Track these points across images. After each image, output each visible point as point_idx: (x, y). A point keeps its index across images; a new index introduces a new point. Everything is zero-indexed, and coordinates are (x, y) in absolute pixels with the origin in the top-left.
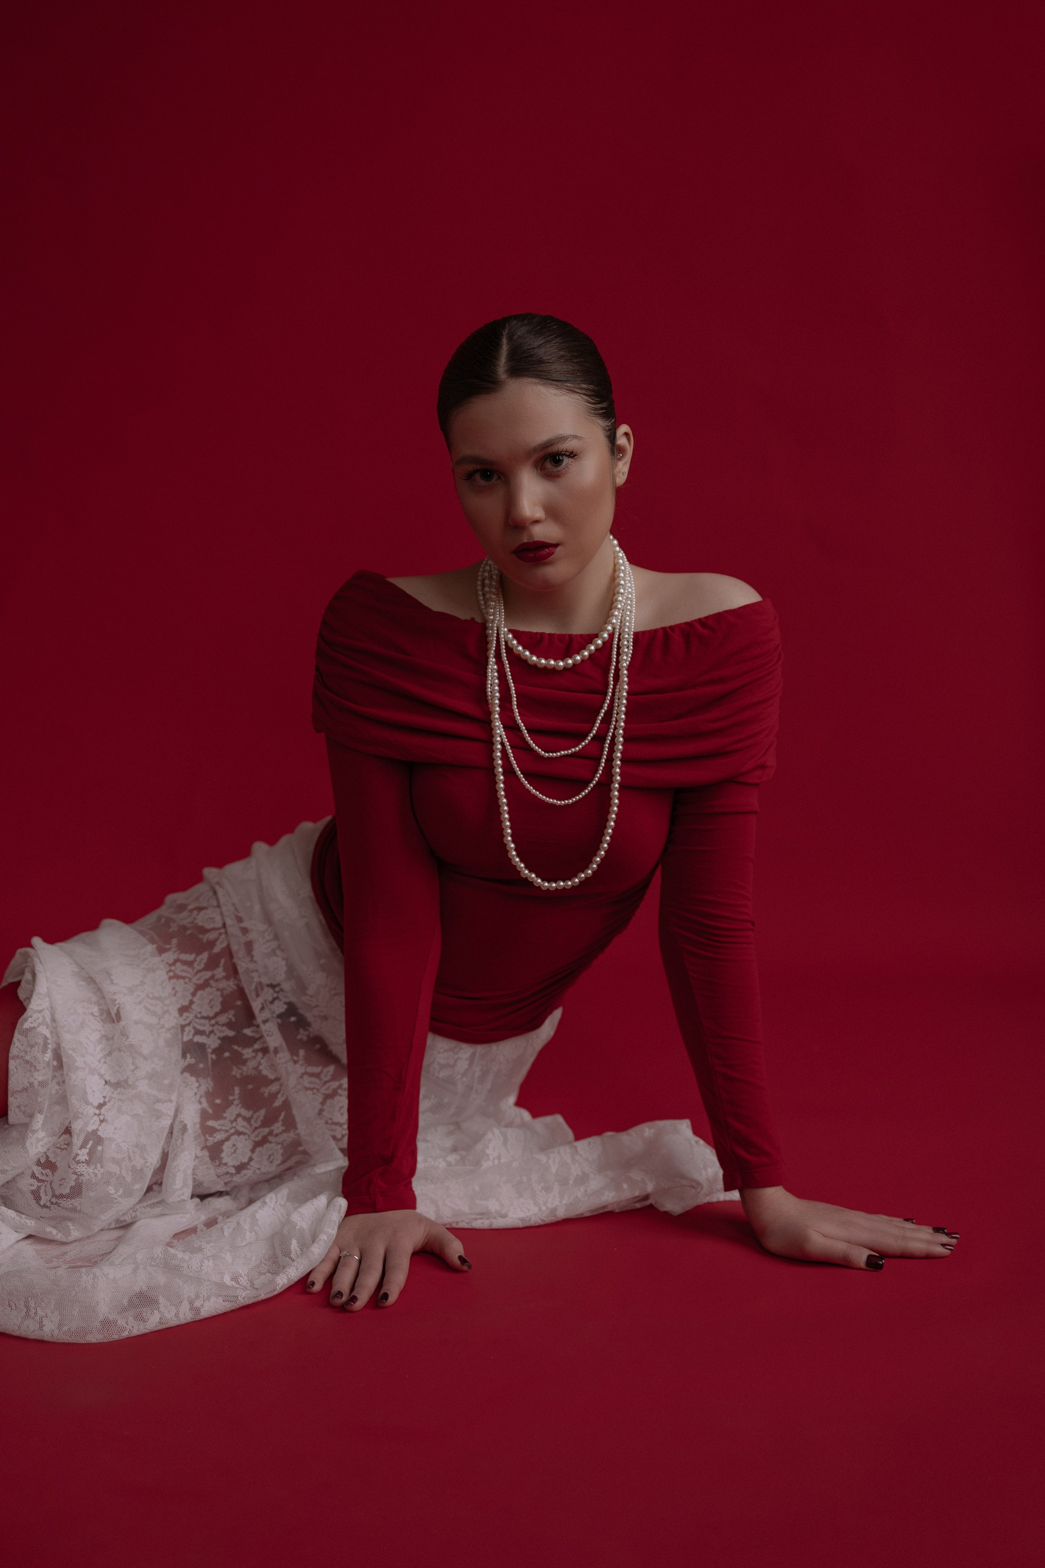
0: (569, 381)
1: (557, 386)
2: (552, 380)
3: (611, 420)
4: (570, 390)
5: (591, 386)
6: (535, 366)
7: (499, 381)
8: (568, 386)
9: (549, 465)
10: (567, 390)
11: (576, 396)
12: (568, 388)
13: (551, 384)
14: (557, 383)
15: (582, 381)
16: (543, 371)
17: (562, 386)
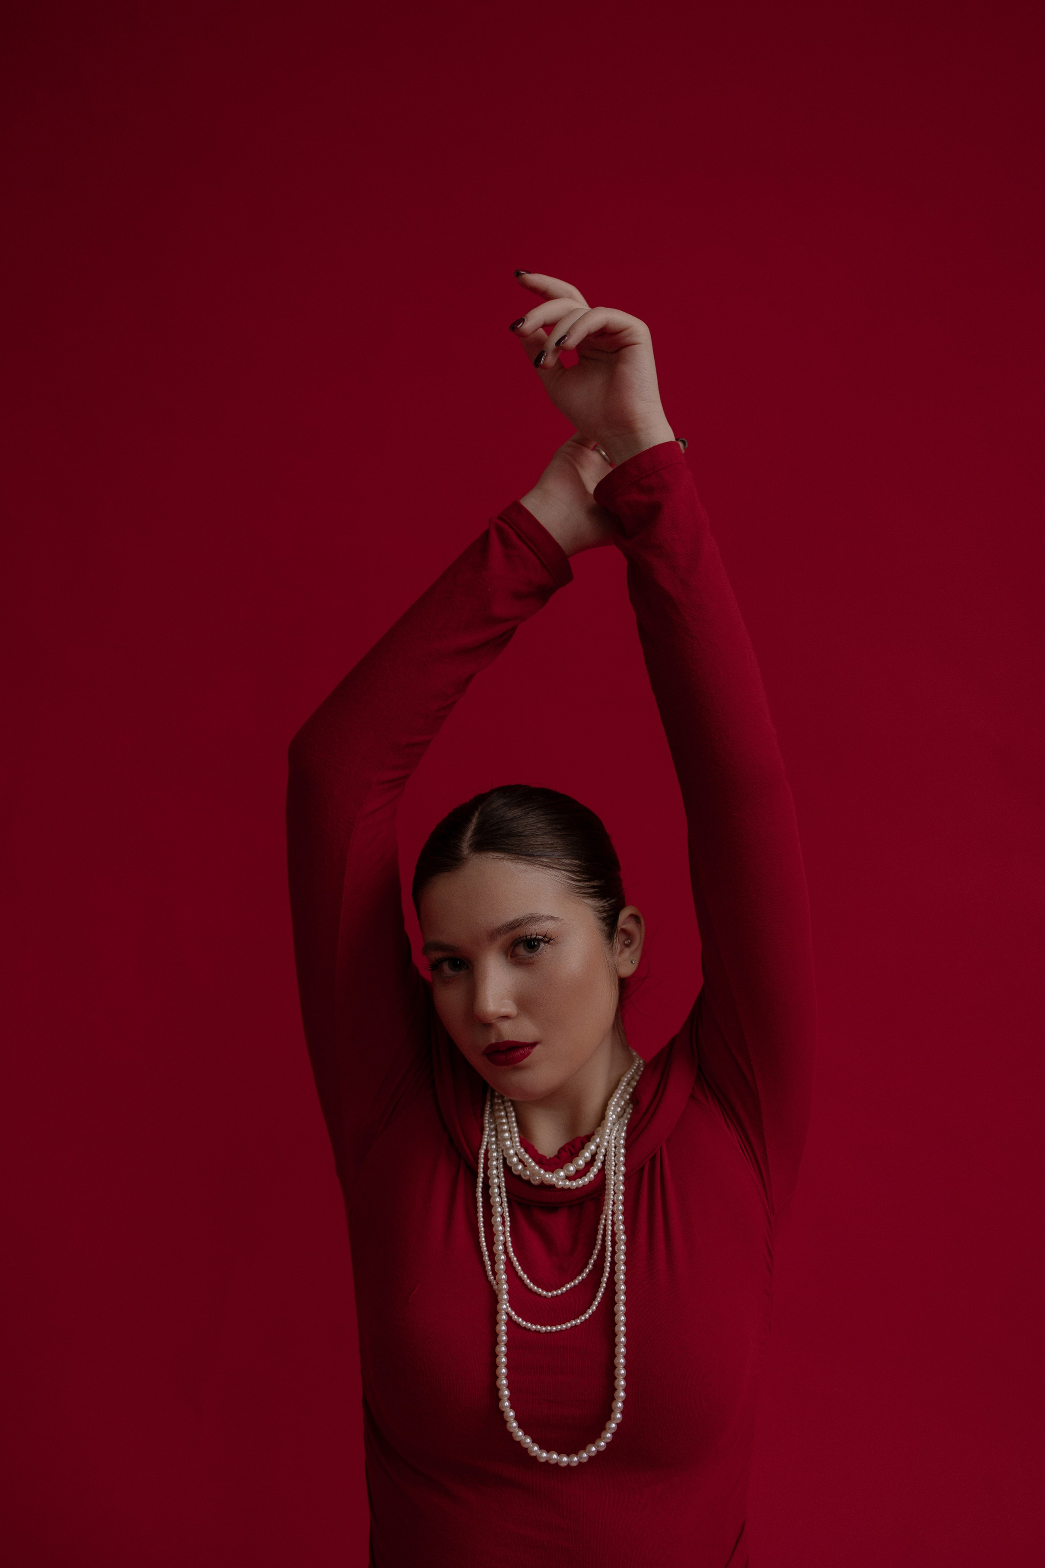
0: (545, 856)
1: (528, 861)
2: (523, 855)
3: (609, 900)
4: (546, 866)
5: (576, 862)
6: (503, 839)
7: (463, 858)
8: (542, 862)
9: (522, 951)
10: (542, 865)
11: (554, 872)
12: (542, 864)
13: (520, 859)
14: (528, 858)
15: (563, 855)
16: (512, 845)
17: (535, 862)
